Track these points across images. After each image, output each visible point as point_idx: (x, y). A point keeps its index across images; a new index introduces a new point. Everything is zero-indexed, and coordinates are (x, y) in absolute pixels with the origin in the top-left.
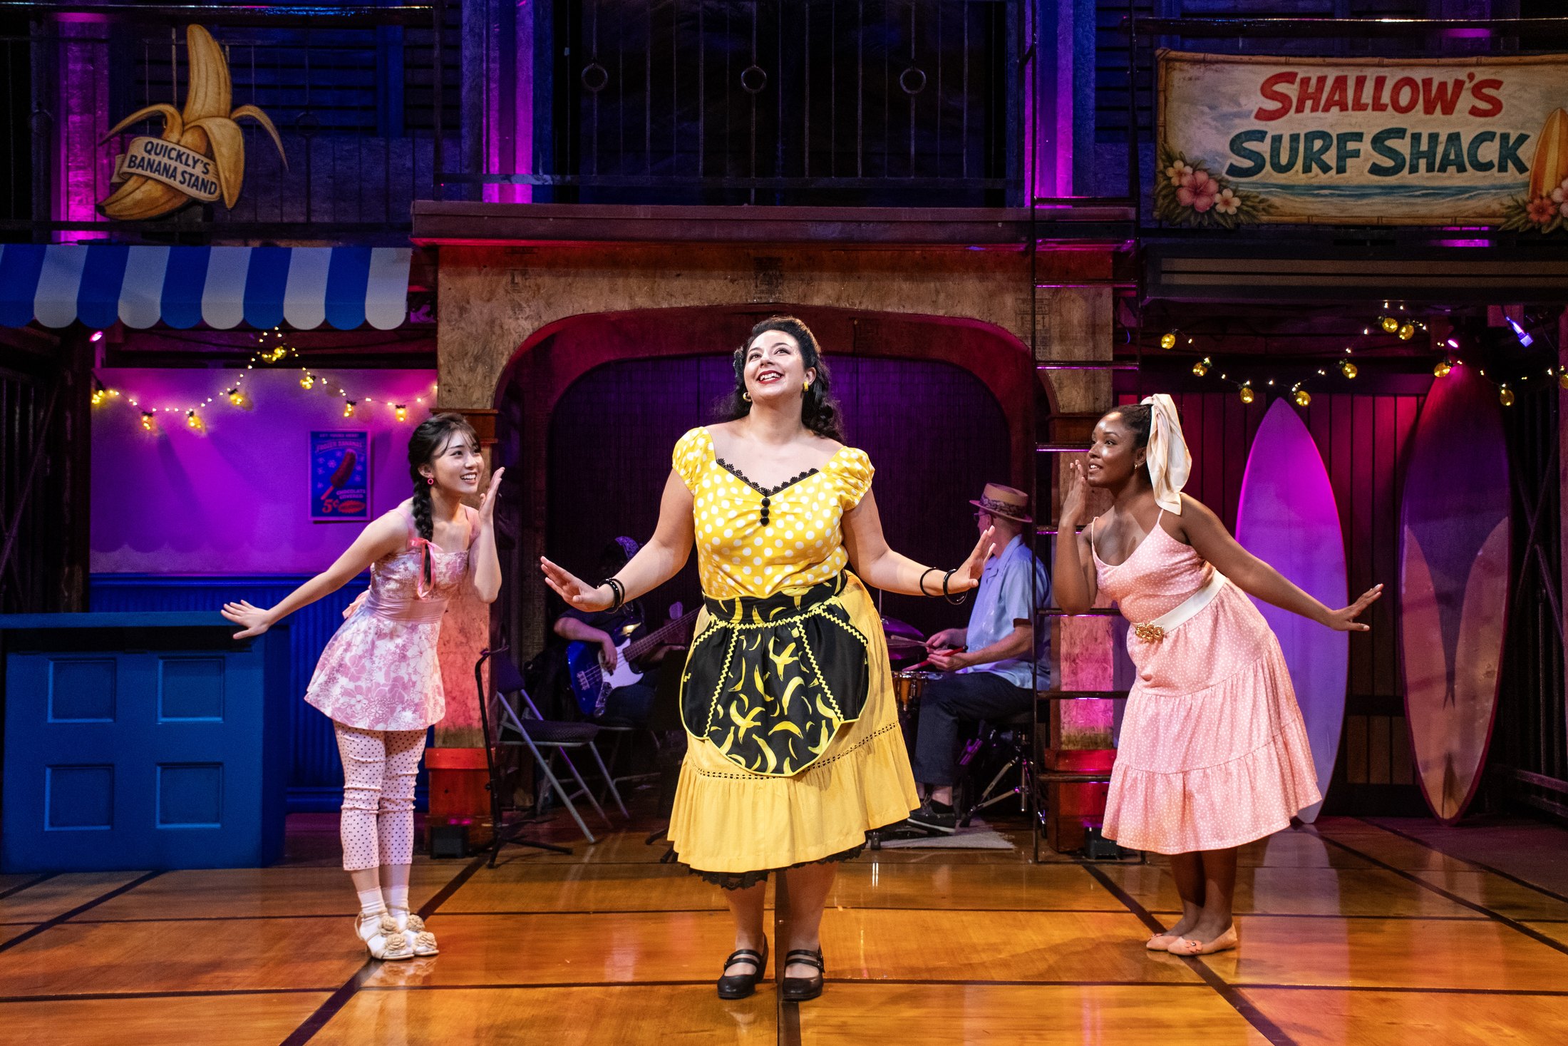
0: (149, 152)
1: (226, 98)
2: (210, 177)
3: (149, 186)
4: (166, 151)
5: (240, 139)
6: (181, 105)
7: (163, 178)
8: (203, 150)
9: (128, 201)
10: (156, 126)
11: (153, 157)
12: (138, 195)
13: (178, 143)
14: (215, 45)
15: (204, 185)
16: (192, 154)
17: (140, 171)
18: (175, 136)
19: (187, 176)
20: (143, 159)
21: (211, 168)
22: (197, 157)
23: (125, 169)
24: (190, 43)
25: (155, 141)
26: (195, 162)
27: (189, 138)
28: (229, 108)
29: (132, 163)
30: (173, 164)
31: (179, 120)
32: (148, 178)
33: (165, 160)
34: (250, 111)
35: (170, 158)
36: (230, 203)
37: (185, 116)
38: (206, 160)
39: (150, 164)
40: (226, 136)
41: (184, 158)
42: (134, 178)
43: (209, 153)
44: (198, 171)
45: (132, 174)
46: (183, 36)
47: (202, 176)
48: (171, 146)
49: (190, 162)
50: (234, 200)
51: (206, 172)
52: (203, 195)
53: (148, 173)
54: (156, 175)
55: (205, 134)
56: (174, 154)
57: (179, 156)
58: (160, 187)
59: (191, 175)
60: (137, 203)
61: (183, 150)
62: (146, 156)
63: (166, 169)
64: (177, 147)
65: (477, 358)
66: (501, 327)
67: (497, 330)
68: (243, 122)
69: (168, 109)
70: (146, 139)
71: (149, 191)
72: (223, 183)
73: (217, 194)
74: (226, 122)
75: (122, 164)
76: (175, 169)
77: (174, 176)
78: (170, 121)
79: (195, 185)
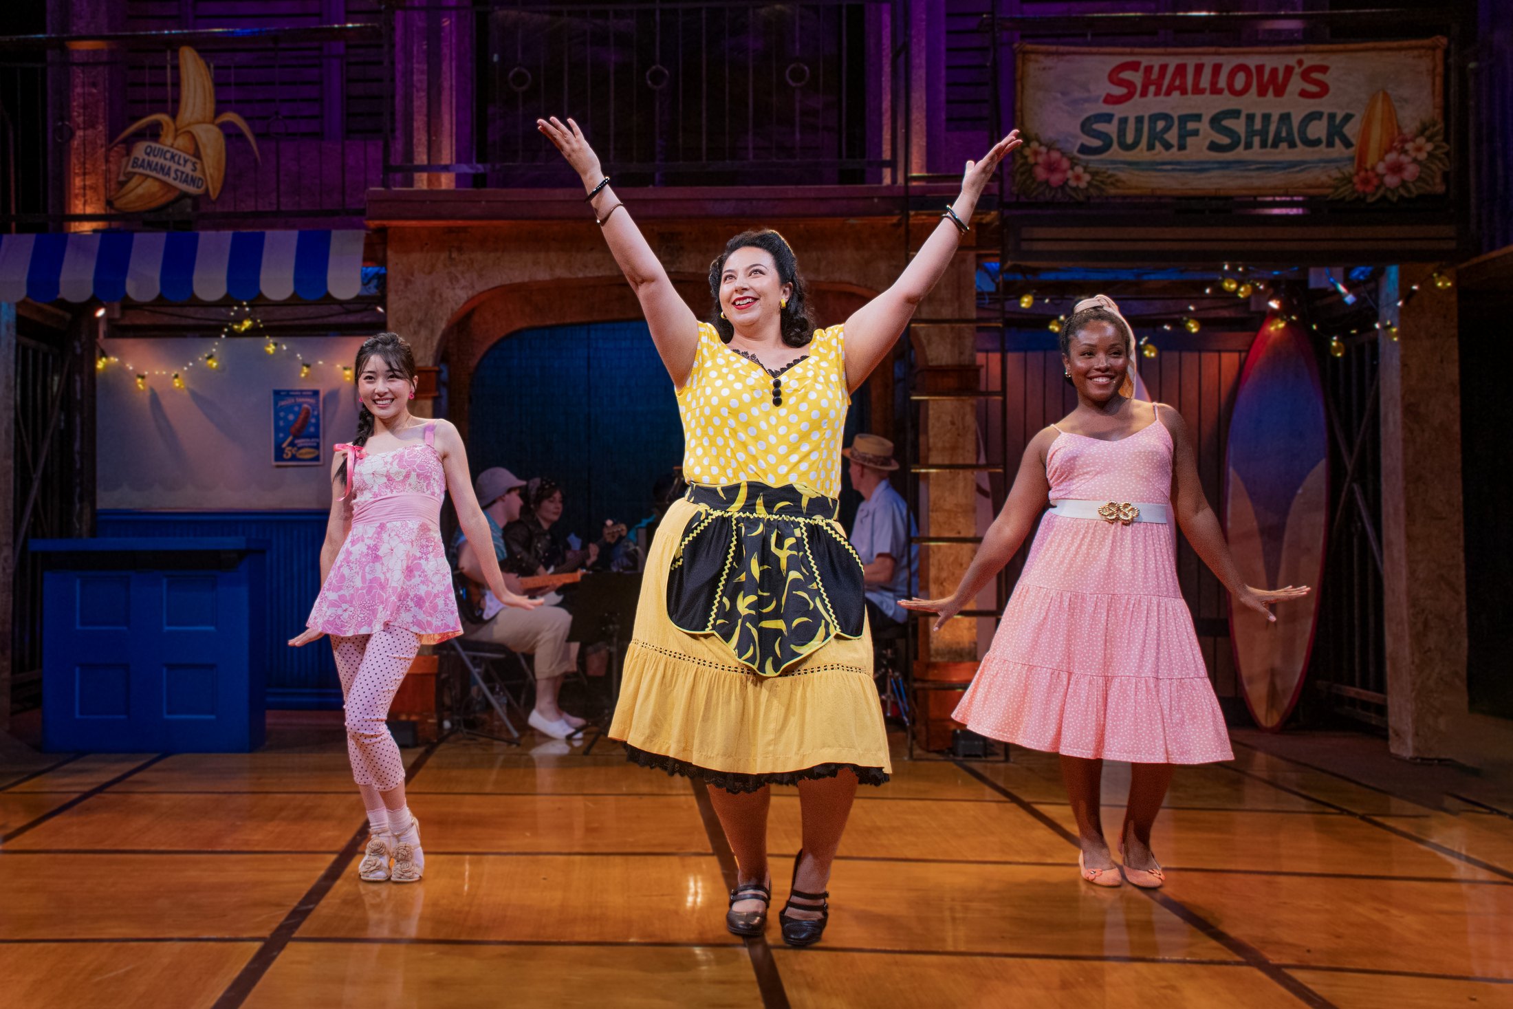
0: (148, 154)
1: (211, 106)
2: (198, 174)
4: (163, 154)
5: (222, 142)
6: (174, 116)
7: (160, 176)
8: (192, 151)
9: (132, 196)
11: (151, 158)
12: (140, 191)
13: (172, 146)
14: (202, 63)
15: (193, 181)
16: (183, 155)
17: (141, 170)
18: (169, 141)
19: (179, 174)
20: (143, 160)
21: (198, 166)
22: (187, 157)
23: (130, 169)
24: (182, 61)
26: (186, 161)
27: (182, 141)
28: (212, 115)
29: (135, 164)
30: (168, 163)
31: (172, 127)
32: (147, 176)
33: (161, 161)
34: (230, 117)
35: (165, 159)
36: (214, 195)
37: (178, 123)
38: (194, 160)
39: (149, 164)
40: (211, 139)
41: (176, 158)
42: (137, 177)
43: (197, 154)
44: (188, 169)
45: (135, 174)
46: (176, 56)
47: (191, 173)
48: (166, 148)
49: (182, 161)
50: (217, 192)
51: (194, 170)
52: (191, 189)
53: (148, 172)
54: (154, 174)
55: (193, 137)
56: (168, 155)
57: (173, 157)
58: (157, 184)
59: (182, 173)
60: (140, 197)
61: (176, 152)
62: (146, 157)
63: (162, 168)
64: (172, 150)
65: (420, 323)
66: (441, 296)
67: (437, 299)
68: (224, 127)
69: (163, 118)
70: (146, 144)
71: (149, 187)
72: (209, 178)
73: (203, 188)
74: (211, 127)
75: (127, 165)
76: (169, 168)
77: (168, 174)
78: (165, 128)
79: (185, 181)
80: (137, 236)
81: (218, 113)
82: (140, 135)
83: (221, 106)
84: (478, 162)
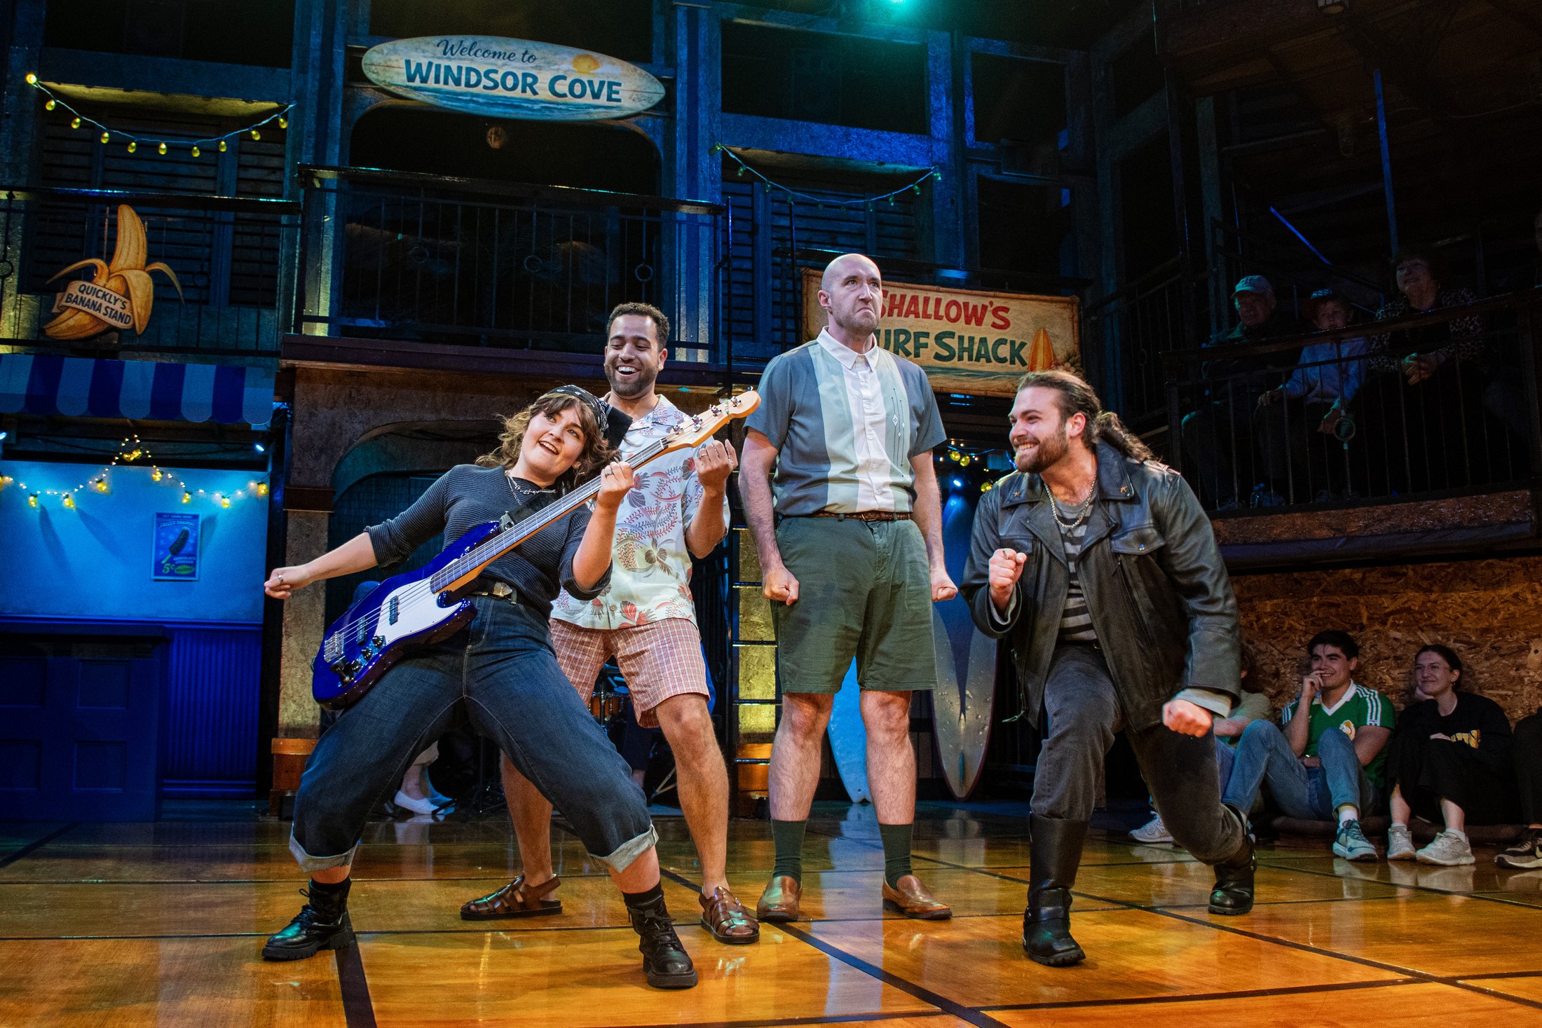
0: (82, 292)
1: (143, 256)
2: (126, 312)
3: (80, 316)
4: (96, 292)
5: (151, 285)
6: (109, 261)
7: (91, 311)
8: (122, 292)
9: (63, 326)
10: (88, 274)
11: (85, 295)
12: (71, 322)
13: (104, 287)
14: (138, 220)
15: (122, 317)
16: (114, 294)
17: (74, 305)
18: (102, 281)
19: (109, 310)
20: (77, 297)
21: (127, 305)
22: (118, 297)
23: (64, 303)
24: (120, 217)
25: (87, 284)
26: (116, 300)
27: (114, 283)
28: (144, 263)
29: (69, 299)
30: (100, 301)
31: (106, 270)
32: (80, 310)
33: (94, 298)
34: (159, 266)
35: (97, 297)
36: (140, 329)
37: (112, 268)
38: (124, 299)
39: (82, 300)
40: (141, 285)
41: (108, 297)
42: (69, 310)
43: (127, 295)
44: (118, 307)
45: (68, 307)
46: (115, 212)
47: (120, 310)
48: (98, 288)
49: (112, 300)
50: (143, 329)
51: (124, 308)
52: (120, 324)
53: (80, 307)
54: (86, 309)
55: (124, 280)
56: (100, 294)
57: (104, 296)
58: (88, 317)
59: (112, 309)
60: (70, 328)
61: (107, 291)
62: (80, 294)
63: (94, 304)
64: (104, 289)
65: (322, 450)
66: (340, 427)
67: (338, 431)
68: (153, 274)
69: (99, 262)
70: (82, 283)
71: (81, 319)
72: (136, 314)
73: (131, 323)
74: (142, 272)
75: (61, 300)
76: (101, 305)
77: (99, 310)
78: (99, 272)
79: (114, 317)
80: (66, 360)
81: (148, 263)
82: (76, 276)
83: (151, 257)
84: (380, 319)
